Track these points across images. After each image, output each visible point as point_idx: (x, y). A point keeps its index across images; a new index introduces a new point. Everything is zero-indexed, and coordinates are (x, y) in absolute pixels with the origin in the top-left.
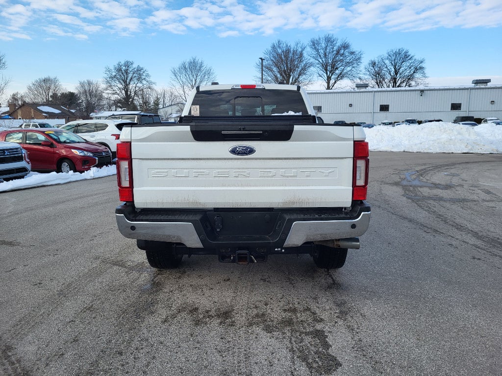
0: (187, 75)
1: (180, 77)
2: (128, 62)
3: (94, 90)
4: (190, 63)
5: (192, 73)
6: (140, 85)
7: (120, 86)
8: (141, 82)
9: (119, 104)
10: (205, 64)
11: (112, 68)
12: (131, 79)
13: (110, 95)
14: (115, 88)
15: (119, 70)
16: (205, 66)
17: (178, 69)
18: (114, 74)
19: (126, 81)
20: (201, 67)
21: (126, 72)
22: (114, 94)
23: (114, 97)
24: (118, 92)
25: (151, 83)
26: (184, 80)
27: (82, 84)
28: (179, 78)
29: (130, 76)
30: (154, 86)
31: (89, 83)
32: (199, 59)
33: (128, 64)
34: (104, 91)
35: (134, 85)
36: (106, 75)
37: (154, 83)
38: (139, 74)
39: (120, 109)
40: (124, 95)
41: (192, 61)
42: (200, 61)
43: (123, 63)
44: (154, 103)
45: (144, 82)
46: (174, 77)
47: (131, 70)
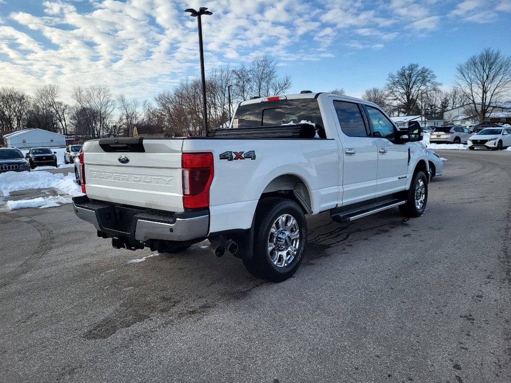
0: (477, 70)
1: (468, 74)
2: (412, 65)
3: (379, 97)
4: (481, 57)
5: (483, 67)
6: (423, 88)
7: (402, 91)
8: (425, 85)
9: (402, 110)
10: (502, 54)
11: (395, 73)
12: (414, 82)
13: (391, 101)
14: (397, 94)
15: (402, 75)
16: (501, 58)
17: (466, 66)
18: (397, 79)
19: (409, 86)
20: (496, 58)
21: (410, 76)
22: (395, 99)
23: (395, 103)
24: (399, 97)
25: (437, 84)
26: (473, 77)
27: (368, 93)
28: (466, 75)
29: (413, 79)
30: (439, 87)
31: (375, 91)
32: (494, 49)
33: (412, 68)
34: (386, 98)
35: (418, 89)
36: (388, 82)
37: (440, 84)
38: (424, 77)
39: (403, 115)
40: (406, 100)
41: (485, 53)
42: (495, 52)
43: (407, 66)
44: (442, 105)
45: (428, 84)
46: (460, 75)
47: (414, 73)
